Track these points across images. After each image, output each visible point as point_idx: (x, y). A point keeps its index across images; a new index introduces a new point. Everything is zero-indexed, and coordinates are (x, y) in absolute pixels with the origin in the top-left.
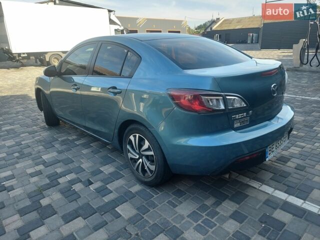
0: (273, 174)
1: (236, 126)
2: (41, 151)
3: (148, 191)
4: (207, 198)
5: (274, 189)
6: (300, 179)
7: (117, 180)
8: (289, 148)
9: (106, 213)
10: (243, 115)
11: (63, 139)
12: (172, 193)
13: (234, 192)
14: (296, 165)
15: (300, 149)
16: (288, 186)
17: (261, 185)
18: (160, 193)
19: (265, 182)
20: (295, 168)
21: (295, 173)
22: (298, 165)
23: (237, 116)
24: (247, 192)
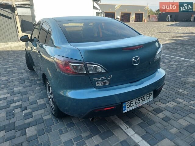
0: (142, 121)
1: (98, 85)
2: (16, 85)
3: (53, 120)
4: (85, 131)
5: (135, 133)
6: (159, 128)
7: (41, 109)
8: (168, 102)
9: (19, 130)
10: (103, 78)
11: (32, 79)
12: (66, 124)
13: (106, 130)
14: (165, 116)
15: (175, 104)
16: (147, 132)
17: (128, 128)
18: (59, 123)
19: (132, 126)
20: (162, 119)
21: (159, 123)
22: (166, 116)
23: (98, 79)
24: (114, 132)
